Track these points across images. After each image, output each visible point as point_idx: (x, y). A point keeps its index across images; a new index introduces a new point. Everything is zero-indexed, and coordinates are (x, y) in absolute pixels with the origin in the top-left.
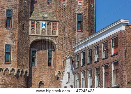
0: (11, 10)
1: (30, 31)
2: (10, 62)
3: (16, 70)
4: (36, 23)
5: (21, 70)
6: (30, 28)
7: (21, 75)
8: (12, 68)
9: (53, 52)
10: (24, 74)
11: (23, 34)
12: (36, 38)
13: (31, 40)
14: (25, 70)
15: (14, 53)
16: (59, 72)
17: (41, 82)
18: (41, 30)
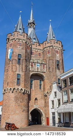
0: (20, 54)
1: (30, 68)
2: (20, 84)
3: (23, 89)
4: (34, 64)
5: (26, 90)
6: (30, 67)
7: (26, 93)
8: (21, 88)
9: (42, 82)
10: (28, 93)
11: (27, 69)
12: (34, 73)
13: (31, 73)
14: (28, 90)
15: (22, 79)
16: (47, 92)
17: (36, 98)
18: (36, 68)
